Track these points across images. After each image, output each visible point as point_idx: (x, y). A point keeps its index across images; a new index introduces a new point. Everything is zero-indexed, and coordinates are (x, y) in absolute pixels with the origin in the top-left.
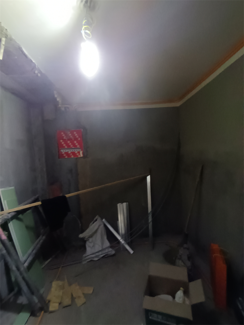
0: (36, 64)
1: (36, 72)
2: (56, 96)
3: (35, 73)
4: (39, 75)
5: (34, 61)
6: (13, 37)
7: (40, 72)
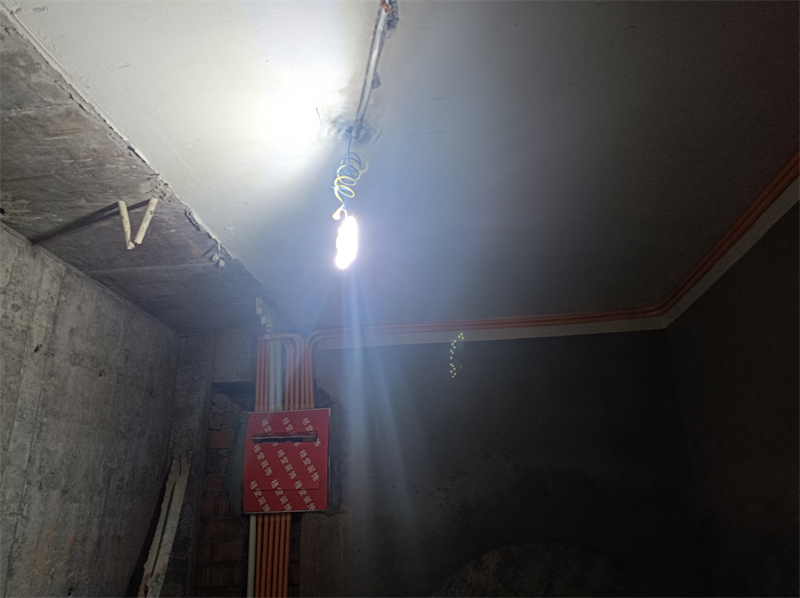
0: (219, 242)
1: (216, 257)
2: (259, 311)
3: (211, 259)
4: (222, 263)
5: (214, 237)
6: (177, 196)
7: (226, 257)
